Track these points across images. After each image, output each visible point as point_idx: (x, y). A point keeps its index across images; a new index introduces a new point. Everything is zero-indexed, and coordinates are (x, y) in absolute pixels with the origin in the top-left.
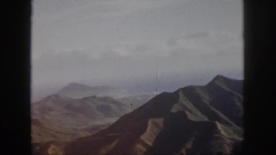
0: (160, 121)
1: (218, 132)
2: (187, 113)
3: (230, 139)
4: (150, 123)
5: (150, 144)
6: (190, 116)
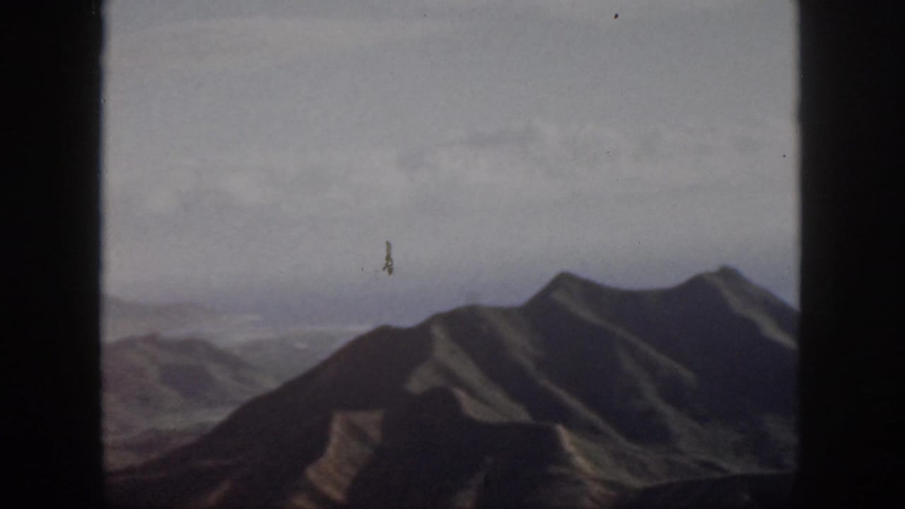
0: (370, 420)
1: (564, 460)
2: (461, 394)
3: (596, 480)
4: (337, 426)
5: (337, 495)
6: (470, 407)
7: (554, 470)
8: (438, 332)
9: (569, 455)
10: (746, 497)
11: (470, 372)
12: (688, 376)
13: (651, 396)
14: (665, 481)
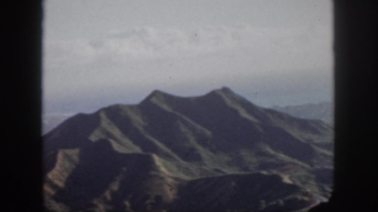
0: (74, 153)
1: (156, 168)
2: (112, 141)
3: (172, 177)
4: (60, 156)
5: (61, 184)
6: (116, 146)
7: (153, 173)
8: (103, 115)
9: (159, 167)
10: (233, 184)
11: (116, 132)
12: (208, 133)
13: (192, 141)
14: (199, 177)
